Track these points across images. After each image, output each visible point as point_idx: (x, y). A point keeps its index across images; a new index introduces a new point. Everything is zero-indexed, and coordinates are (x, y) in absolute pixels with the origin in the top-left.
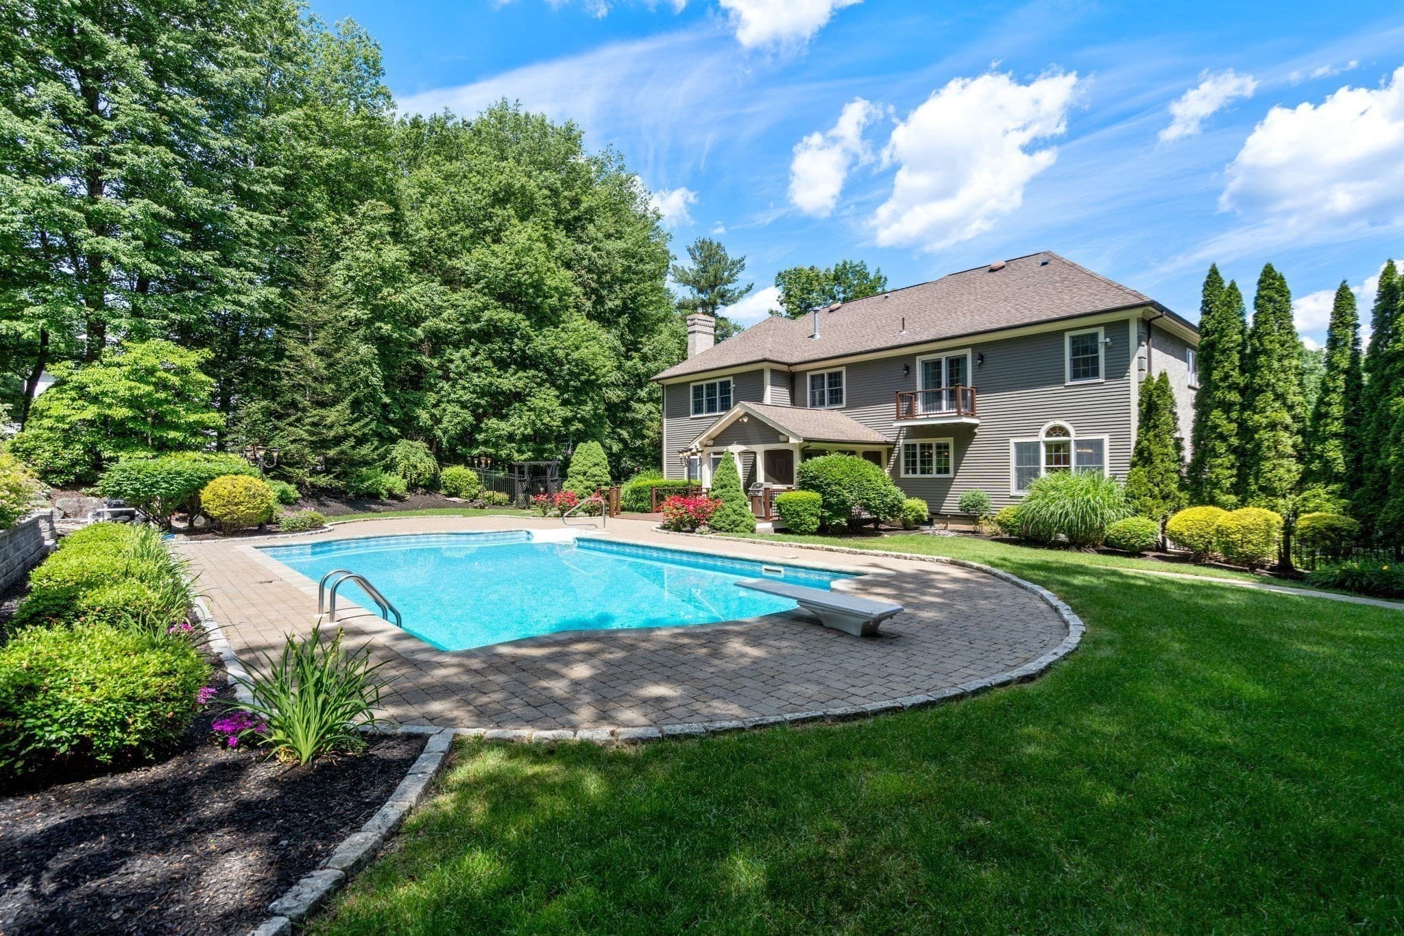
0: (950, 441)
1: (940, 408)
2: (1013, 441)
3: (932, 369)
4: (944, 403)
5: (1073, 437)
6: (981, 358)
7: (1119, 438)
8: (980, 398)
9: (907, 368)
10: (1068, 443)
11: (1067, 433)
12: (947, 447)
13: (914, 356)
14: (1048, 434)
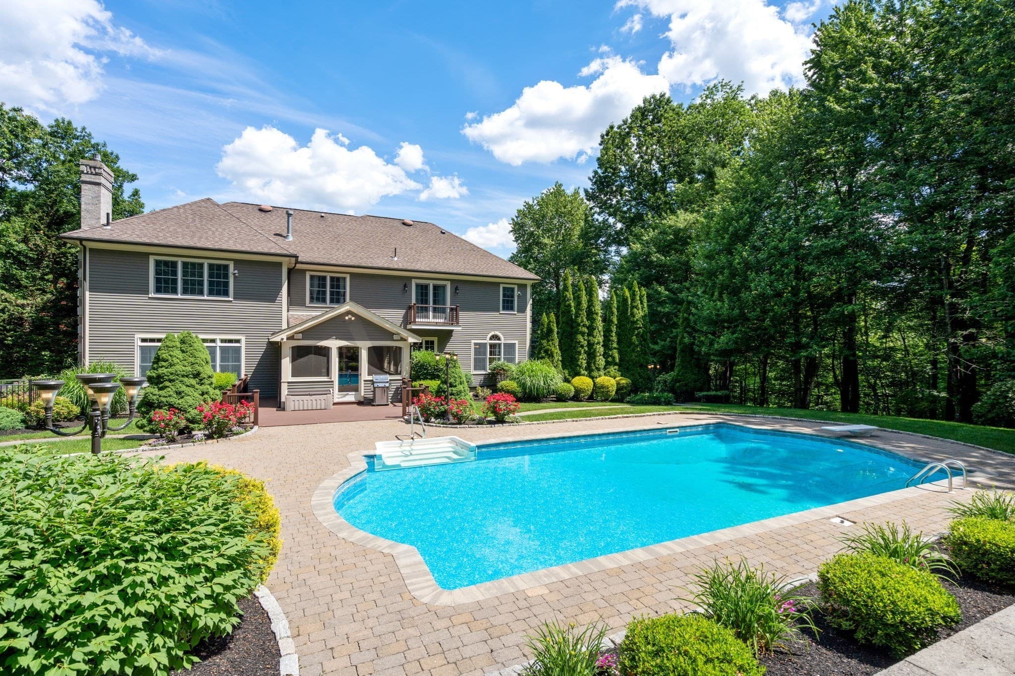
0: (435, 339)
1: (428, 317)
2: (473, 341)
3: (423, 290)
4: (431, 314)
5: (503, 341)
6: (455, 290)
7: (523, 343)
8: (462, 314)
9: (405, 286)
10: (500, 345)
11: (499, 339)
12: (432, 342)
13: (411, 278)
14: (491, 339)
